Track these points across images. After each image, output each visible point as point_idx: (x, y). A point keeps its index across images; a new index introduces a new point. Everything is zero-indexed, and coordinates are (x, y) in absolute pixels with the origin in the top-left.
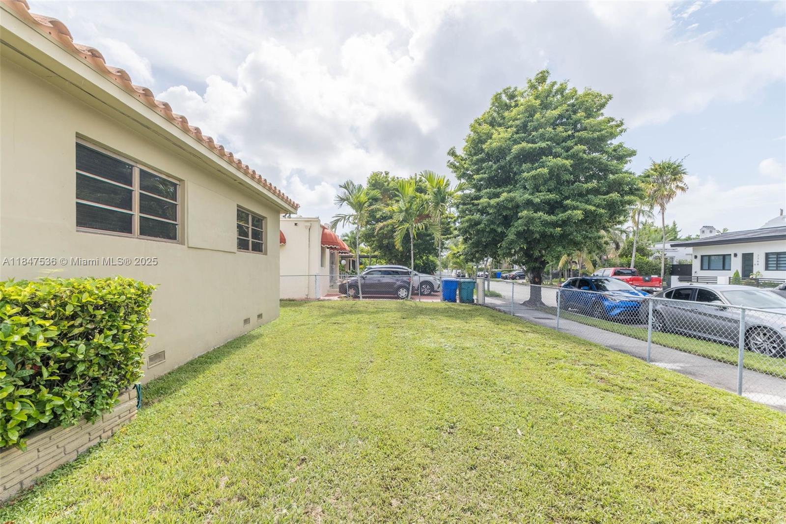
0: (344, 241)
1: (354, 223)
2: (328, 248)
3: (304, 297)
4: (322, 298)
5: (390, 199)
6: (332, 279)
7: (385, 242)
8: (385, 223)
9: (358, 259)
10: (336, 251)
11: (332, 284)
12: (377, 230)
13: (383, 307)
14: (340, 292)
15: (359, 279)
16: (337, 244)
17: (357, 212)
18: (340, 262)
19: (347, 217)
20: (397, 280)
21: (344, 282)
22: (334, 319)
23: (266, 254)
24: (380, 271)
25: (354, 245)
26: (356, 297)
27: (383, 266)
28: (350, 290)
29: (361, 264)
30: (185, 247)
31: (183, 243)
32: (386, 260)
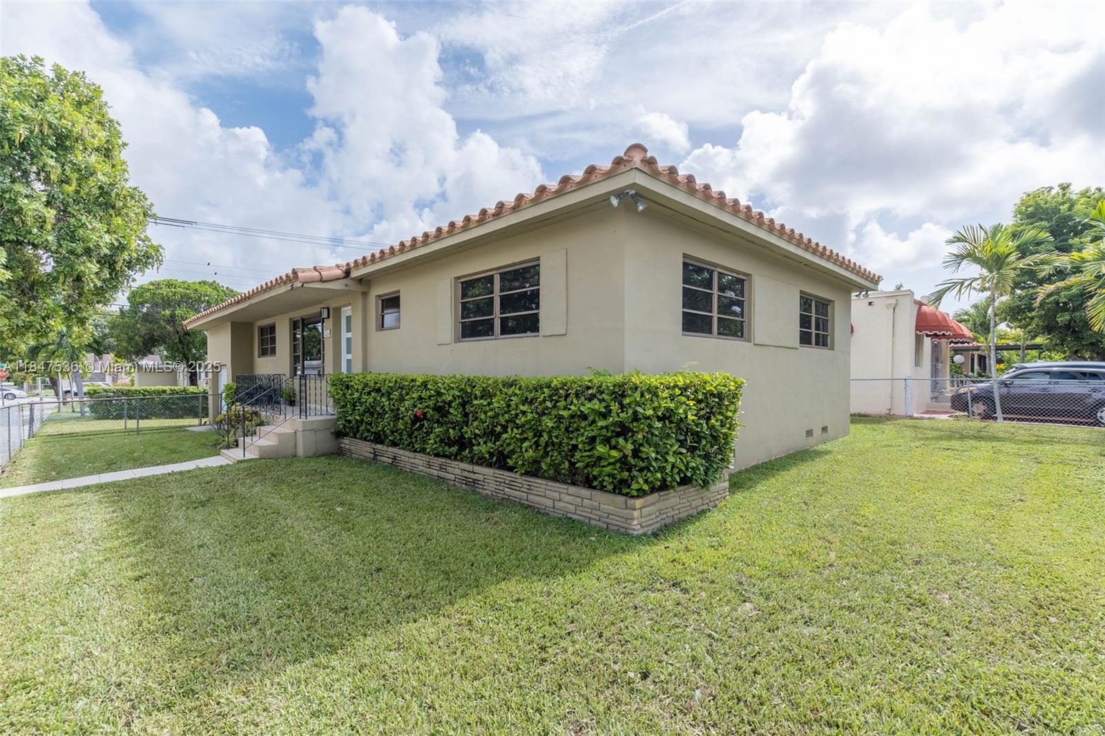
0: (960, 322)
1: (983, 289)
2: (927, 336)
3: (884, 411)
4: (916, 415)
5: (1076, 235)
6: (935, 386)
7: (1063, 318)
8: (1060, 284)
9: (993, 353)
10: (944, 341)
11: (936, 394)
12: (1039, 300)
13: (1052, 435)
14: (954, 407)
15: (996, 386)
16: (948, 328)
17: (991, 271)
18: (952, 358)
19: (967, 283)
20: (1095, 390)
21: (962, 391)
22: (945, 444)
23: (832, 348)
24: (1048, 373)
25: (984, 327)
26: (988, 416)
27: (1058, 362)
28: (976, 405)
29: (999, 361)
30: (752, 344)
31: (749, 341)
32: (1065, 352)
